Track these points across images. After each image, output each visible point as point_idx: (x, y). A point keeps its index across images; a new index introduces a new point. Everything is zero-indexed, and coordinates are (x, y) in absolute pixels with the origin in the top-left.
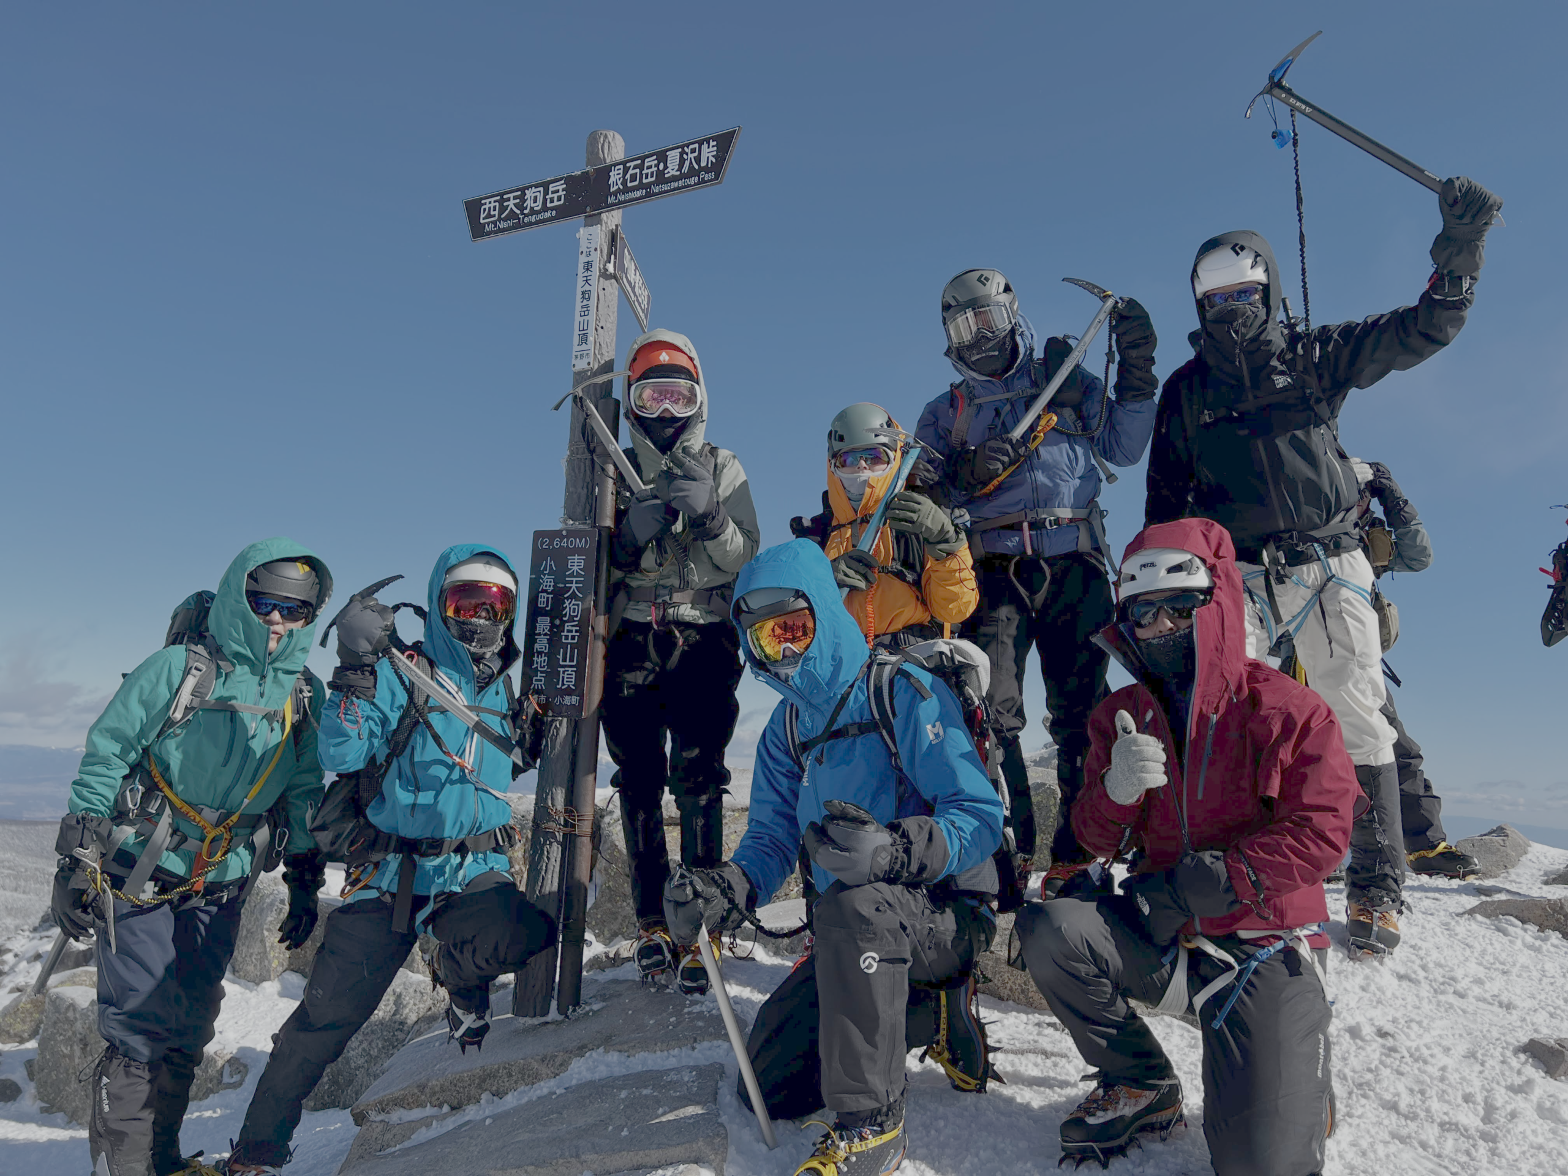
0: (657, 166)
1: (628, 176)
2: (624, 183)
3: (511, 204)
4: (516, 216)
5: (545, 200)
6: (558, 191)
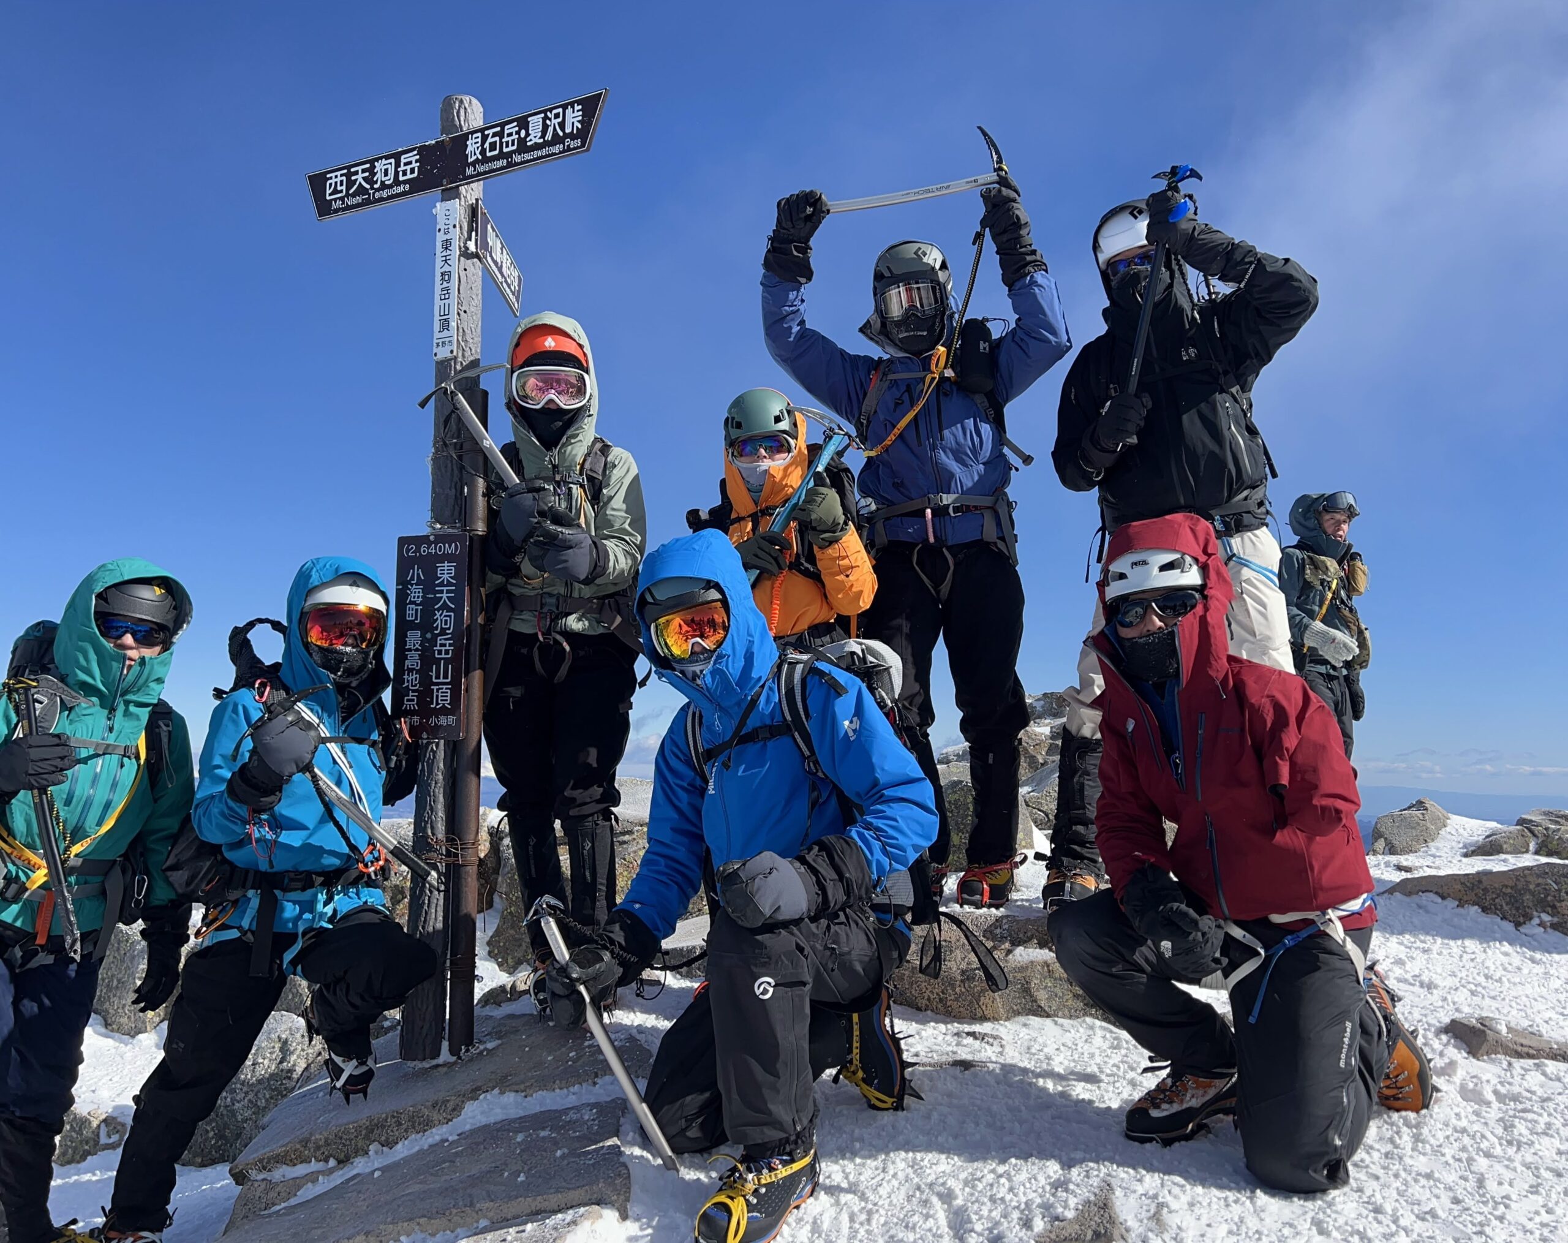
0: (518, 133)
1: (487, 145)
2: (483, 152)
3: (359, 178)
4: (365, 191)
5: (397, 173)
6: (410, 163)
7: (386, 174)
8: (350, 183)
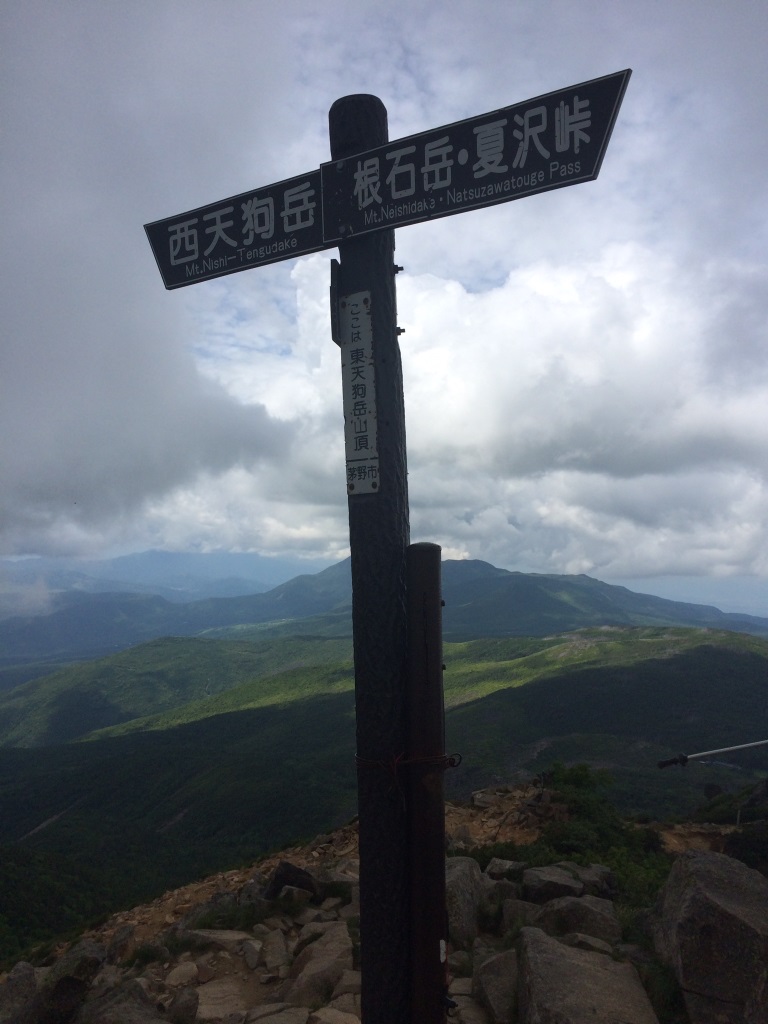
0: (452, 156)
2: (385, 191)
3: (218, 229)
6: (300, 203)
7: (262, 223)
8: (205, 240)
